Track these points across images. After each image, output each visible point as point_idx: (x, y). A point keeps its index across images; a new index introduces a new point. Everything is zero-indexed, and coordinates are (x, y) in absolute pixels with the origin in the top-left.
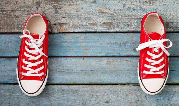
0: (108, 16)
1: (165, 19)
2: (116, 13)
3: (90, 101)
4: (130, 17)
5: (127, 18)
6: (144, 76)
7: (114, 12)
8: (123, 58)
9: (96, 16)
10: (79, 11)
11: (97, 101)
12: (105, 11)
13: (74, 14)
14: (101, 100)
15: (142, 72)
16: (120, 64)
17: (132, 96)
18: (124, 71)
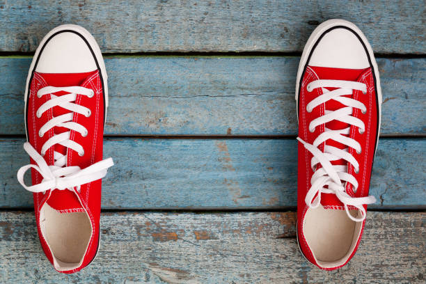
0: (163, 258)
1: (14, 250)
2: (144, 269)
3: (209, 5)
4: (107, 255)
5: (115, 255)
6: (91, 79)
7: (151, 273)
8: (123, 134)
9: (197, 261)
10: (242, 276)
11: (192, 4)
12: (173, 274)
13: (256, 266)
14: (179, 5)
15: (98, 92)
16: (131, 115)
17: (98, 17)
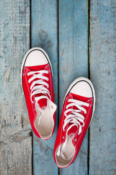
0: (14, 72)
1: (16, 15)
2: (10, 65)
3: (107, 90)
4: (14, 51)
5: (15, 54)
7: (8, 68)
8: (59, 57)
9: (13, 85)
10: (8, 102)
11: (107, 84)
12: (8, 76)
13: (11, 107)
14: (107, 79)
16: (66, 61)
17: (103, 48)
18: (74, 57)
